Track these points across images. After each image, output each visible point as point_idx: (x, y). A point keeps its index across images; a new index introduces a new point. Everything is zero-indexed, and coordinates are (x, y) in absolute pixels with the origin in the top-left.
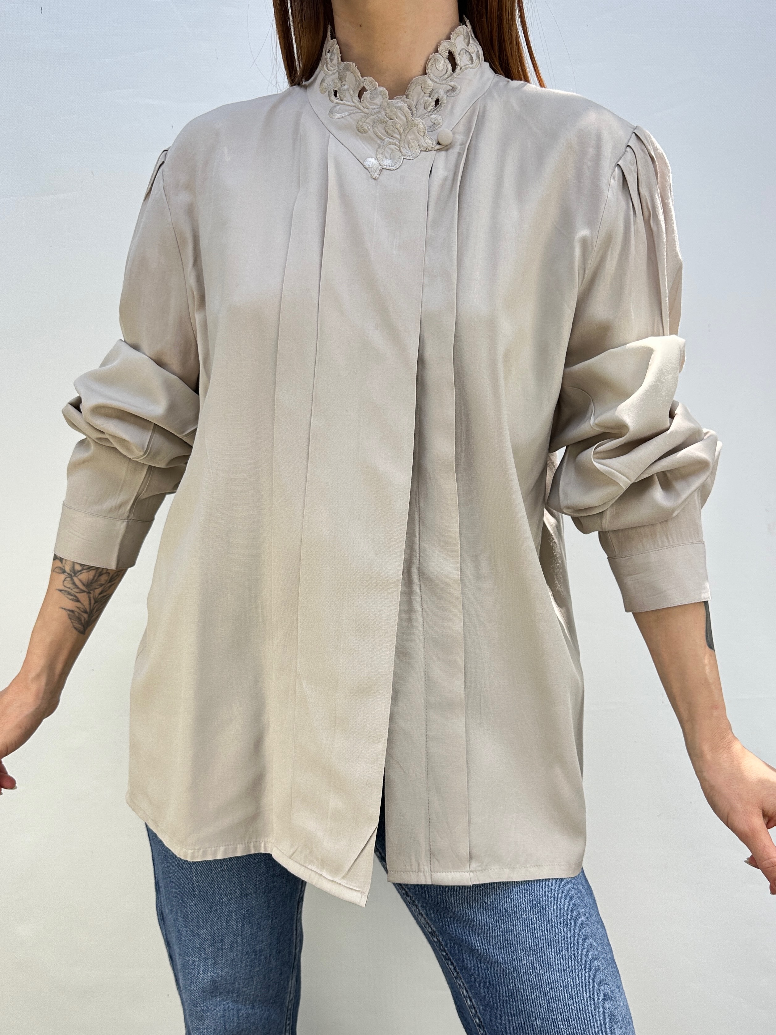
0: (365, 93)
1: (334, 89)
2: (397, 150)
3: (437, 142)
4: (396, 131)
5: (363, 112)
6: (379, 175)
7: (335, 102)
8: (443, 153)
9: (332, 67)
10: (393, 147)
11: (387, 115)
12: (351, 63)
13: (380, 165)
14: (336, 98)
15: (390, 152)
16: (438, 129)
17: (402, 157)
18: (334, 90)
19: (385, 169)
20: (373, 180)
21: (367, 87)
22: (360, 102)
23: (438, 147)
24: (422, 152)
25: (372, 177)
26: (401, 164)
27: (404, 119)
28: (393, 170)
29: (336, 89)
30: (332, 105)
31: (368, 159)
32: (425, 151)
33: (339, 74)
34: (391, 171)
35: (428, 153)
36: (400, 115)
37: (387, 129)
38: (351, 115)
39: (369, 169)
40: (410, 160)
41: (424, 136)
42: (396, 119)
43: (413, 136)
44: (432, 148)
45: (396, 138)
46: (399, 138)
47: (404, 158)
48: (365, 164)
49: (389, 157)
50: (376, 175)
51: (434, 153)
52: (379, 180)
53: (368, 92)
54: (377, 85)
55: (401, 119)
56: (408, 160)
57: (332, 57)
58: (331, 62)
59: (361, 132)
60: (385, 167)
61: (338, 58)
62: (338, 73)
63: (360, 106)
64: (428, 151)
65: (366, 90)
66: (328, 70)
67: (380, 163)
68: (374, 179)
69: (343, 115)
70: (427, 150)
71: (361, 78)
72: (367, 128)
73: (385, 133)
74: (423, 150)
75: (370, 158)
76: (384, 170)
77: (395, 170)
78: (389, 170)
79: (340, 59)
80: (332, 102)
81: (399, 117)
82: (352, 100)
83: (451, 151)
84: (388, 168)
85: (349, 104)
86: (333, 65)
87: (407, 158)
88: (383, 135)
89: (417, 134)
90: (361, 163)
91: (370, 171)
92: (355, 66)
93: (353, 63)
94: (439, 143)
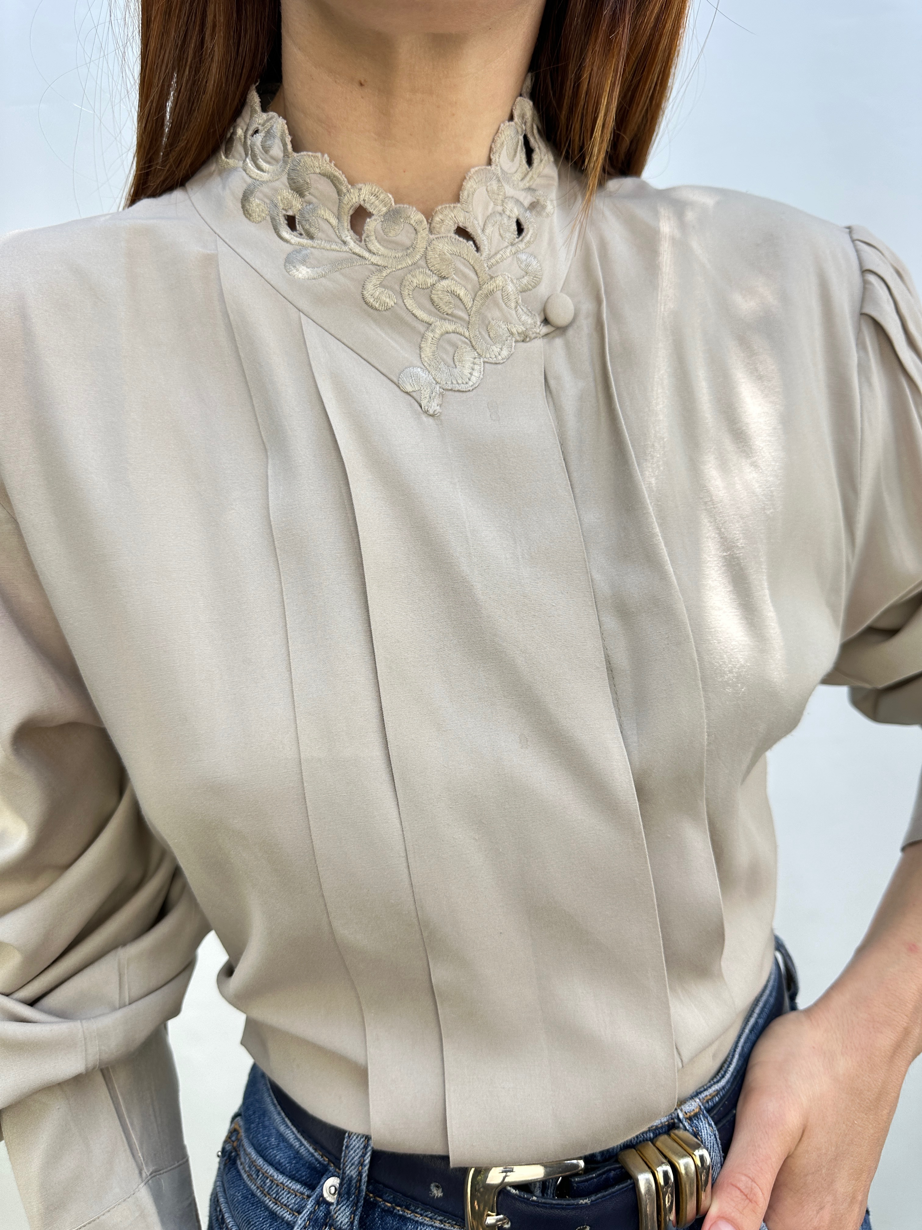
0: (368, 220)
1: (284, 212)
2: (465, 343)
3: (543, 317)
4: (459, 303)
5: (373, 264)
6: (441, 406)
7: (293, 241)
8: (559, 342)
9: (267, 161)
10: (453, 337)
11: (432, 269)
12: (319, 155)
13: (437, 383)
14: (295, 233)
15: (450, 349)
16: (534, 287)
17: (482, 360)
18: (284, 216)
19: (451, 390)
20: (431, 420)
21: (369, 208)
22: (361, 241)
23: (544, 330)
24: (518, 344)
25: (426, 412)
26: (481, 375)
27: (472, 275)
28: (470, 391)
29: (290, 213)
30: (287, 248)
31: (406, 369)
32: (523, 341)
33: (289, 179)
34: (464, 394)
35: (528, 344)
36: (462, 268)
37: (435, 298)
39: (413, 394)
40: (500, 363)
41: (516, 307)
42: (454, 277)
43: (497, 314)
44: (536, 332)
45: (460, 318)
46: (466, 317)
47: (484, 362)
48: (402, 384)
49: (451, 362)
50: (434, 407)
51: (539, 343)
52: (444, 418)
53: (373, 218)
54: (393, 200)
55: (465, 277)
56: (493, 366)
57: (269, 143)
59: (377, 311)
60: (449, 386)
61: (285, 145)
62: (284, 176)
63: (358, 250)
64: (529, 341)
65: (370, 215)
66: (259, 170)
67: (434, 379)
68: (432, 416)
69: (318, 270)
70: (528, 339)
71: (349, 186)
72: (389, 301)
73: (433, 309)
74: (518, 338)
75: (412, 369)
76: (447, 393)
77: (473, 390)
78: (459, 391)
79: (289, 147)
80: (288, 242)
81: (461, 271)
82: (340, 237)
84: (455, 385)
85: (334, 247)
86: (272, 158)
87: (491, 360)
88: (430, 313)
89: (504, 306)
90: (395, 383)
91: (419, 400)
92: (330, 161)
93: (326, 156)
94: (546, 321)
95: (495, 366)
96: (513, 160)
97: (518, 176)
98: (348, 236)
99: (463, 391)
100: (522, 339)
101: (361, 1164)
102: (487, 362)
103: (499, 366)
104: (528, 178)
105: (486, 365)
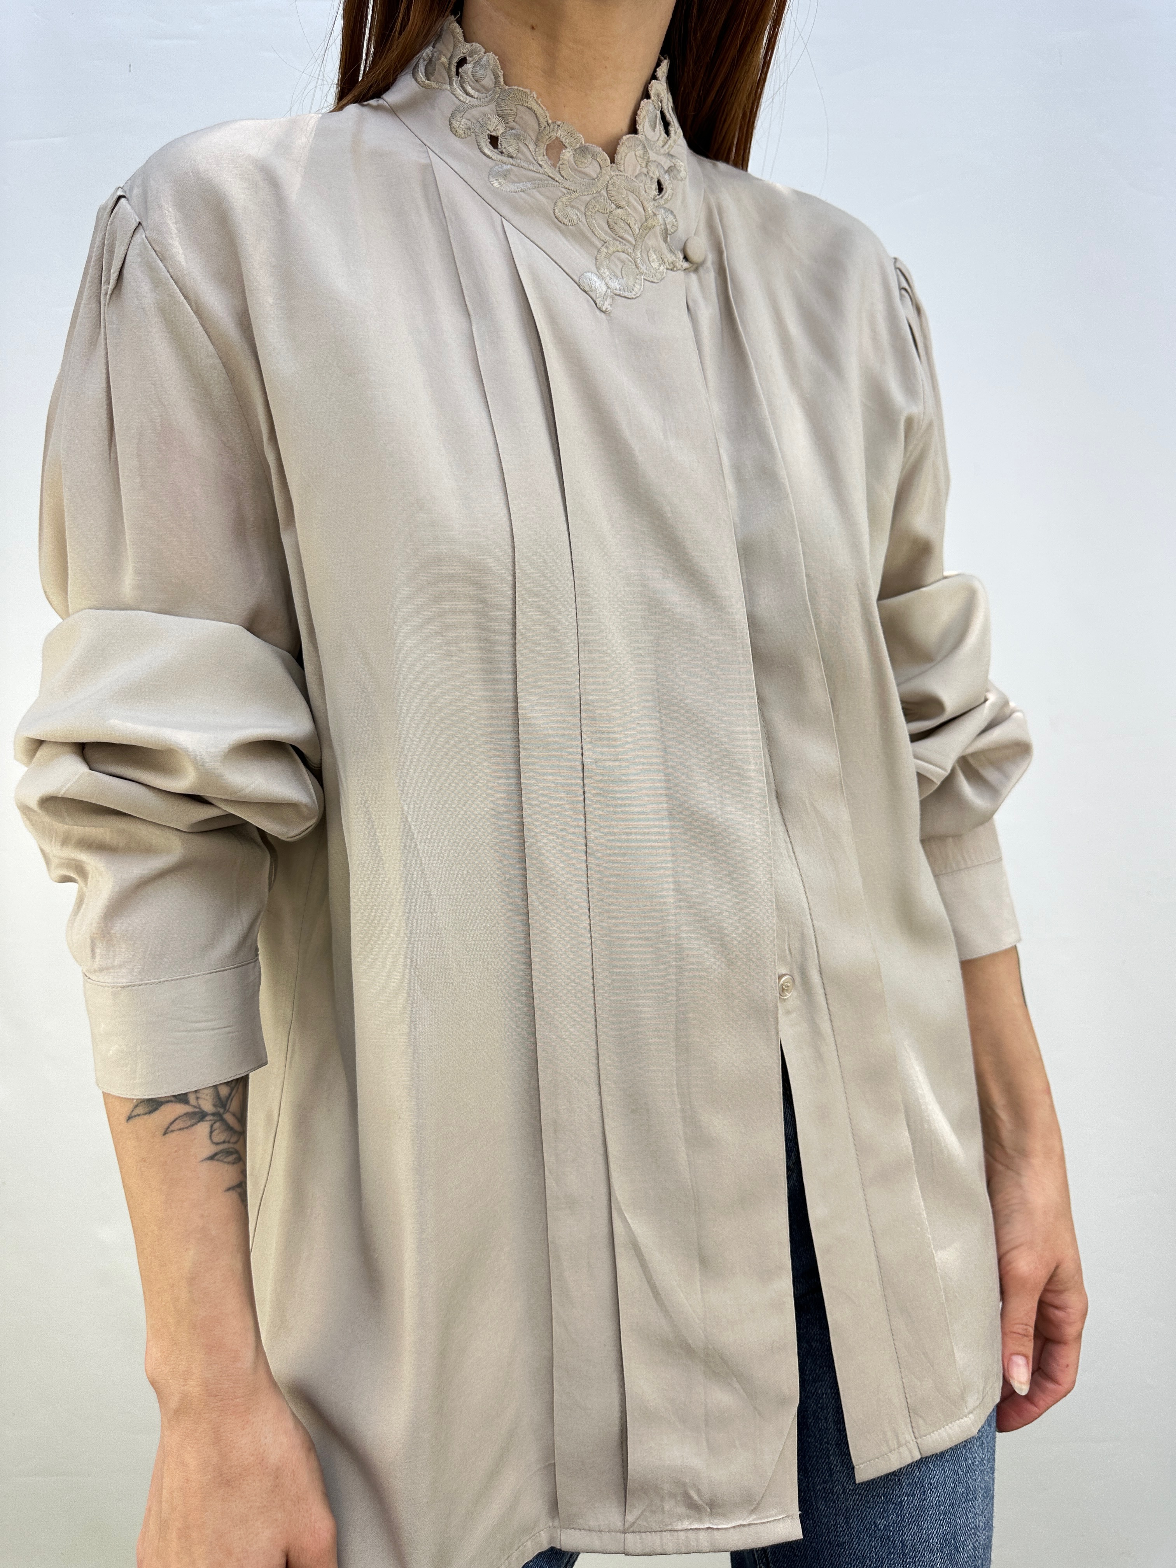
0: (564, 151)
1: (489, 132)
2: (631, 262)
3: (684, 254)
4: (629, 229)
5: (564, 187)
6: (610, 306)
7: (495, 157)
8: (694, 277)
9: (476, 90)
10: (624, 256)
11: (612, 198)
12: (528, 91)
13: (609, 288)
14: (497, 151)
15: (620, 265)
17: (642, 277)
18: (488, 135)
19: (619, 295)
20: (603, 316)
21: (564, 141)
22: (554, 167)
23: (686, 265)
24: (667, 270)
25: (600, 309)
26: (641, 289)
28: (633, 298)
29: (495, 134)
30: (490, 163)
31: (585, 274)
32: (671, 270)
33: (497, 106)
34: (629, 300)
35: (674, 273)
36: (634, 202)
37: (611, 223)
38: (539, 189)
39: (591, 293)
40: (654, 282)
41: (665, 243)
42: (628, 209)
43: (654, 242)
44: (679, 265)
45: (628, 241)
46: (633, 241)
47: (644, 279)
48: (582, 285)
49: (619, 274)
50: (606, 306)
51: (684, 274)
52: (612, 315)
53: (567, 150)
54: (583, 139)
55: (635, 209)
57: (479, 73)
58: (477, 80)
59: (562, 223)
60: (618, 292)
61: (498, 78)
62: (494, 103)
63: (553, 174)
64: (675, 271)
65: (564, 147)
66: (465, 94)
67: (606, 285)
68: (605, 314)
69: (523, 185)
70: (675, 269)
72: (575, 218)
73: (608, 230)
74: (668, 267)
75: (590, 275)
76: (616, 297)
77: (635, 298)
78: (624, 297)
79: (501, 79)
80: (489, 157)
81: (632, 204)
82: (537, 161)
84: (622, 293)
85: (531, 167)
86: (483, 87)
87: (649, 279)
88: (606, 233)
89: (660, 239)
90: (574, 280)
91: (594, 298)
92: (536, 98)
94: (686, 258)
95: (652, 284)
96: (654, 131)
97: (660, 143)
98: (543, 160)
99: (628, 298)
100: (671, 267)
102: (646, 280)
103: (654, 285)
104: (667, 146)
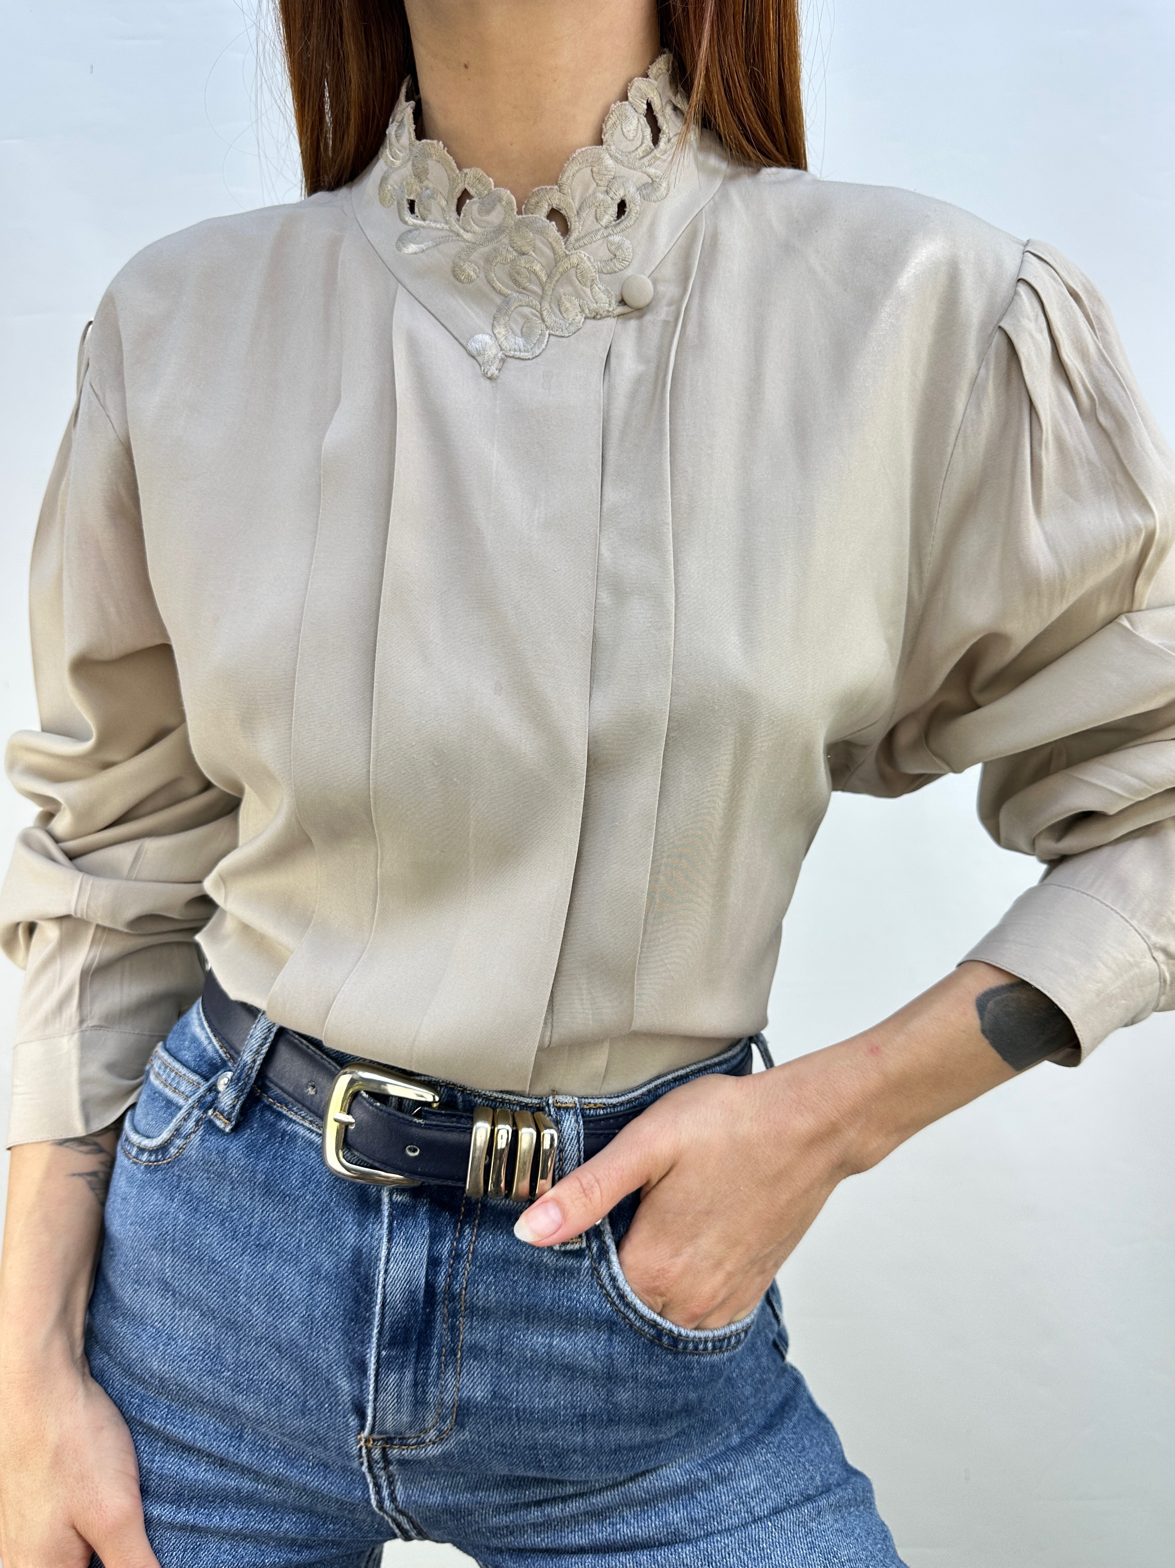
0: (468, 201)
1: (407, 197)
2: (537, 316)
3: (620, 298)
4: (533, 277)
5: (465, 241)
6: (500, 370)
7: (410, 222)
8: (633, 324)
9: (400, 151)
10: (527, 310)
11: (514, 245)
12: (437, 142)
13: (502, 349)
14: (414, 215)
15: (521, 321)
16: (621, 270)
17: (547, 332)
18: (408, 200)
19: (513, 357)
20: (488, 382)
21: (472, 191)
22: (460, 220)
23: (621, 310)
24: (588, 321)
25: (485, 375)
26: (544, 346)
27: (548, 252)
28: (529, 359)
29: (412, 198)
30: (404, 229)
31: (477, 336)
32: (594, 318)
33: (413, 165)
34: (523, 362)
35: (599, 322)
36: (541, 245)
37: (513, 273)
38: (441, 247)
39: (478, 358)
40: (564, 337)
41: (591, 285)
42: (533, 254)
43: (569, 289)
44: (608, 312)
45: (534, 292)
46: (540, 292)
47: (550, 335)
48: (469, 348)
49: (518, 332)
50: (493, 370)
51: (611, 322)
52: (499, 381)
53: (473, 200)
54: (493, 184)
55: (543, 254)
56: (558, 339)
57: (400, 132)
58: (398, 141)
59: (461, 281)
60: (512, 353)
61: (410, 134)
62: (410, 163)
63: (458, 228)
64: (600, 319)
65: (470, 197)
66: (393, 157)
67: (500, 346)
68: (490, 378)
69: (423, 246)
70: (598, 317)
71: (458, 171)
72: (472, 273)
73: (511, 283)
74: (589, 315)
75: (481, 335)
76: (509, 359)
77: (533, 358)
78: (519, 358)
79: (413, 136)
80: (406, 223)
81: (538, 248)
82: (444, 218)
83: (648, 318)
84: (518, 354)
85: (441, 226)
86: (402, 146)
87: (556, 334)
88: (509, 287)
89: (577, 282)
90: (462, 345)
91: (481, 362)
92: (444, 148)
93: (441, 142)
94: (624, 302)
95: (560, 339)
97: (637, 154)
98: (452, 216)
99: (525, 360)
100: (593, 316)
101: (257, 1052)
102: (553, 335)
103: (564, 339)
104: (650, 156)
105: (551, 337)
